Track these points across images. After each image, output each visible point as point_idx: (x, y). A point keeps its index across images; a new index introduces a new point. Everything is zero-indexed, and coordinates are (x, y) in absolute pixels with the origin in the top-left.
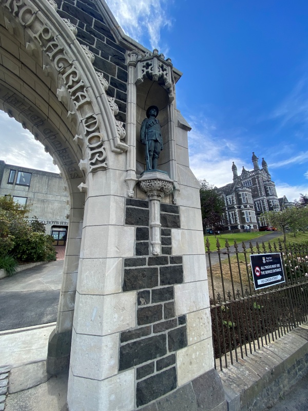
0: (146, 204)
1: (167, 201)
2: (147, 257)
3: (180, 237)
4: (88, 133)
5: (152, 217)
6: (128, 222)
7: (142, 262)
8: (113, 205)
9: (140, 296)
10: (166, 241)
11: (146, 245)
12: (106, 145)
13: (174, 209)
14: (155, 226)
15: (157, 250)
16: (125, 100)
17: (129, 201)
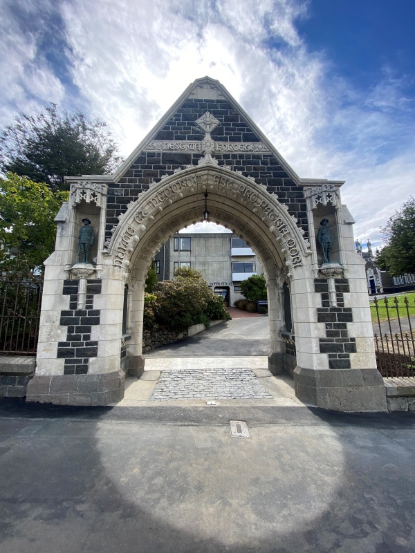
0: (326, 281)
1: (339, 277)
2: (329, 308)
3: (349, 298)
4: (290, 248)
5: (330, 287)
6: (317, 291)
7: (327, 310)
8: (308, 283)
9: (327, 325)
10: (340, 300)
11: (328, 302)
12: (300, 253)
13: (345, 281)
14: (332, 292)
15: (335, 304)
16: (307, 223)
17: (316, 280)
